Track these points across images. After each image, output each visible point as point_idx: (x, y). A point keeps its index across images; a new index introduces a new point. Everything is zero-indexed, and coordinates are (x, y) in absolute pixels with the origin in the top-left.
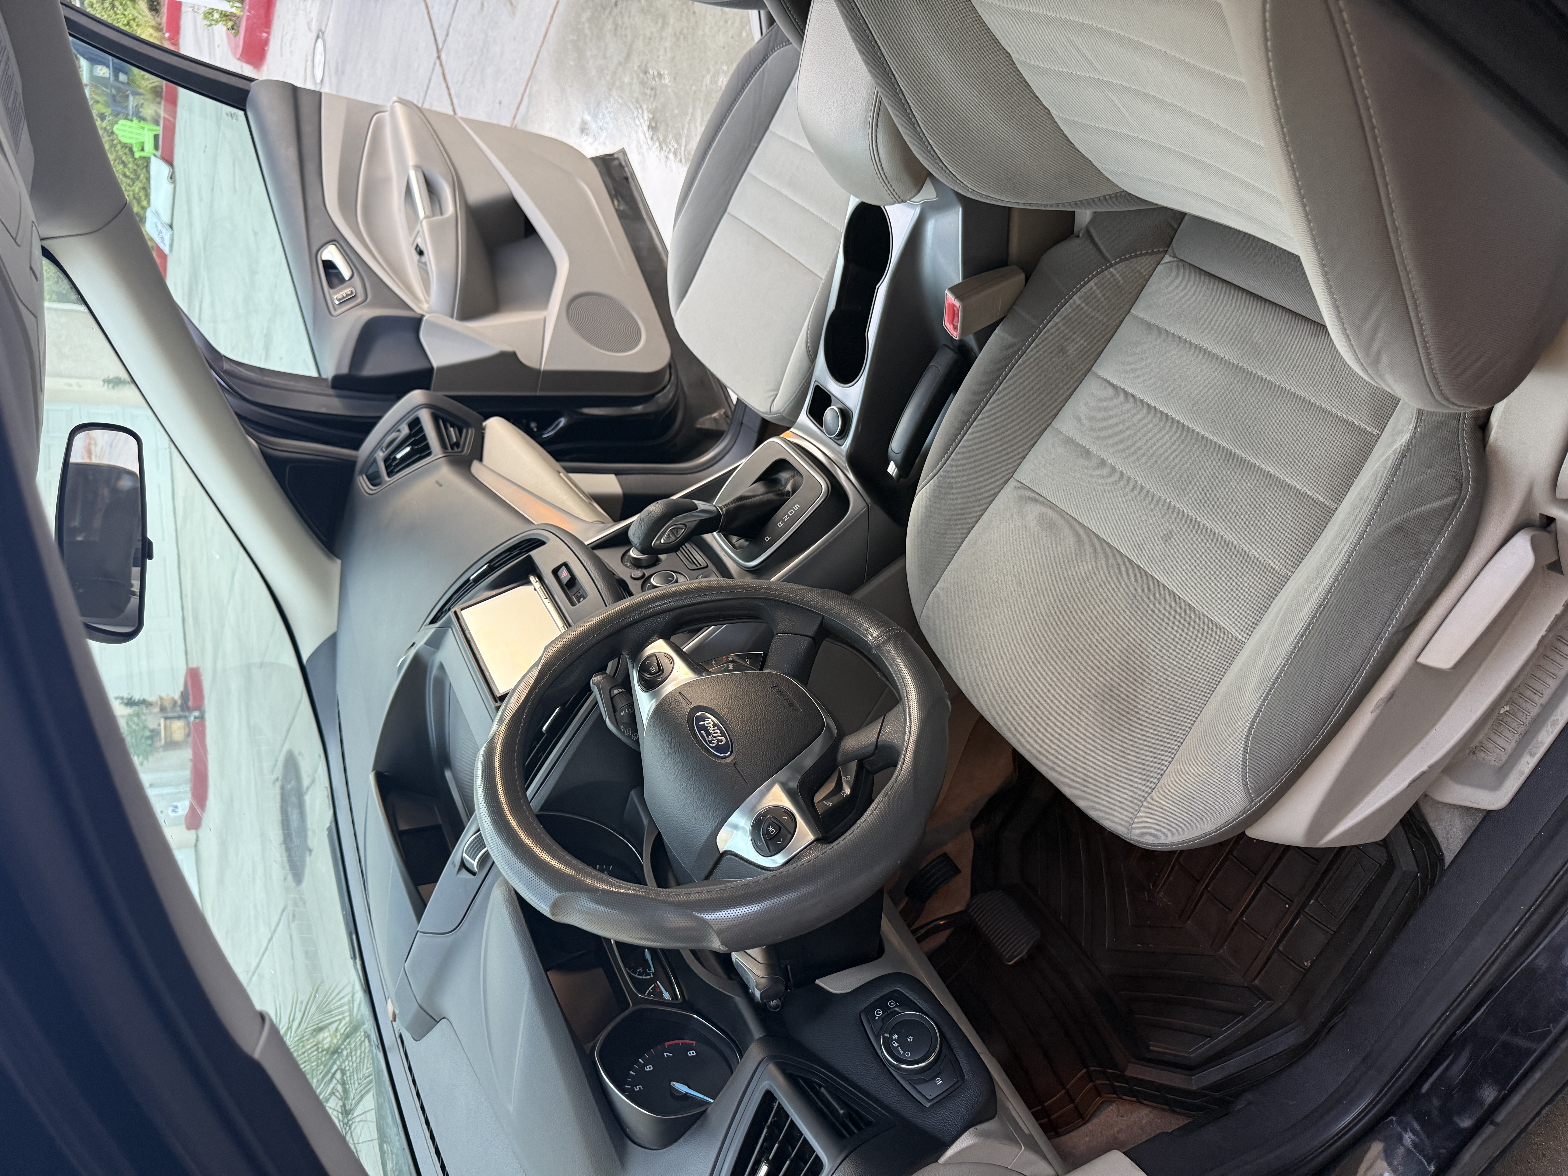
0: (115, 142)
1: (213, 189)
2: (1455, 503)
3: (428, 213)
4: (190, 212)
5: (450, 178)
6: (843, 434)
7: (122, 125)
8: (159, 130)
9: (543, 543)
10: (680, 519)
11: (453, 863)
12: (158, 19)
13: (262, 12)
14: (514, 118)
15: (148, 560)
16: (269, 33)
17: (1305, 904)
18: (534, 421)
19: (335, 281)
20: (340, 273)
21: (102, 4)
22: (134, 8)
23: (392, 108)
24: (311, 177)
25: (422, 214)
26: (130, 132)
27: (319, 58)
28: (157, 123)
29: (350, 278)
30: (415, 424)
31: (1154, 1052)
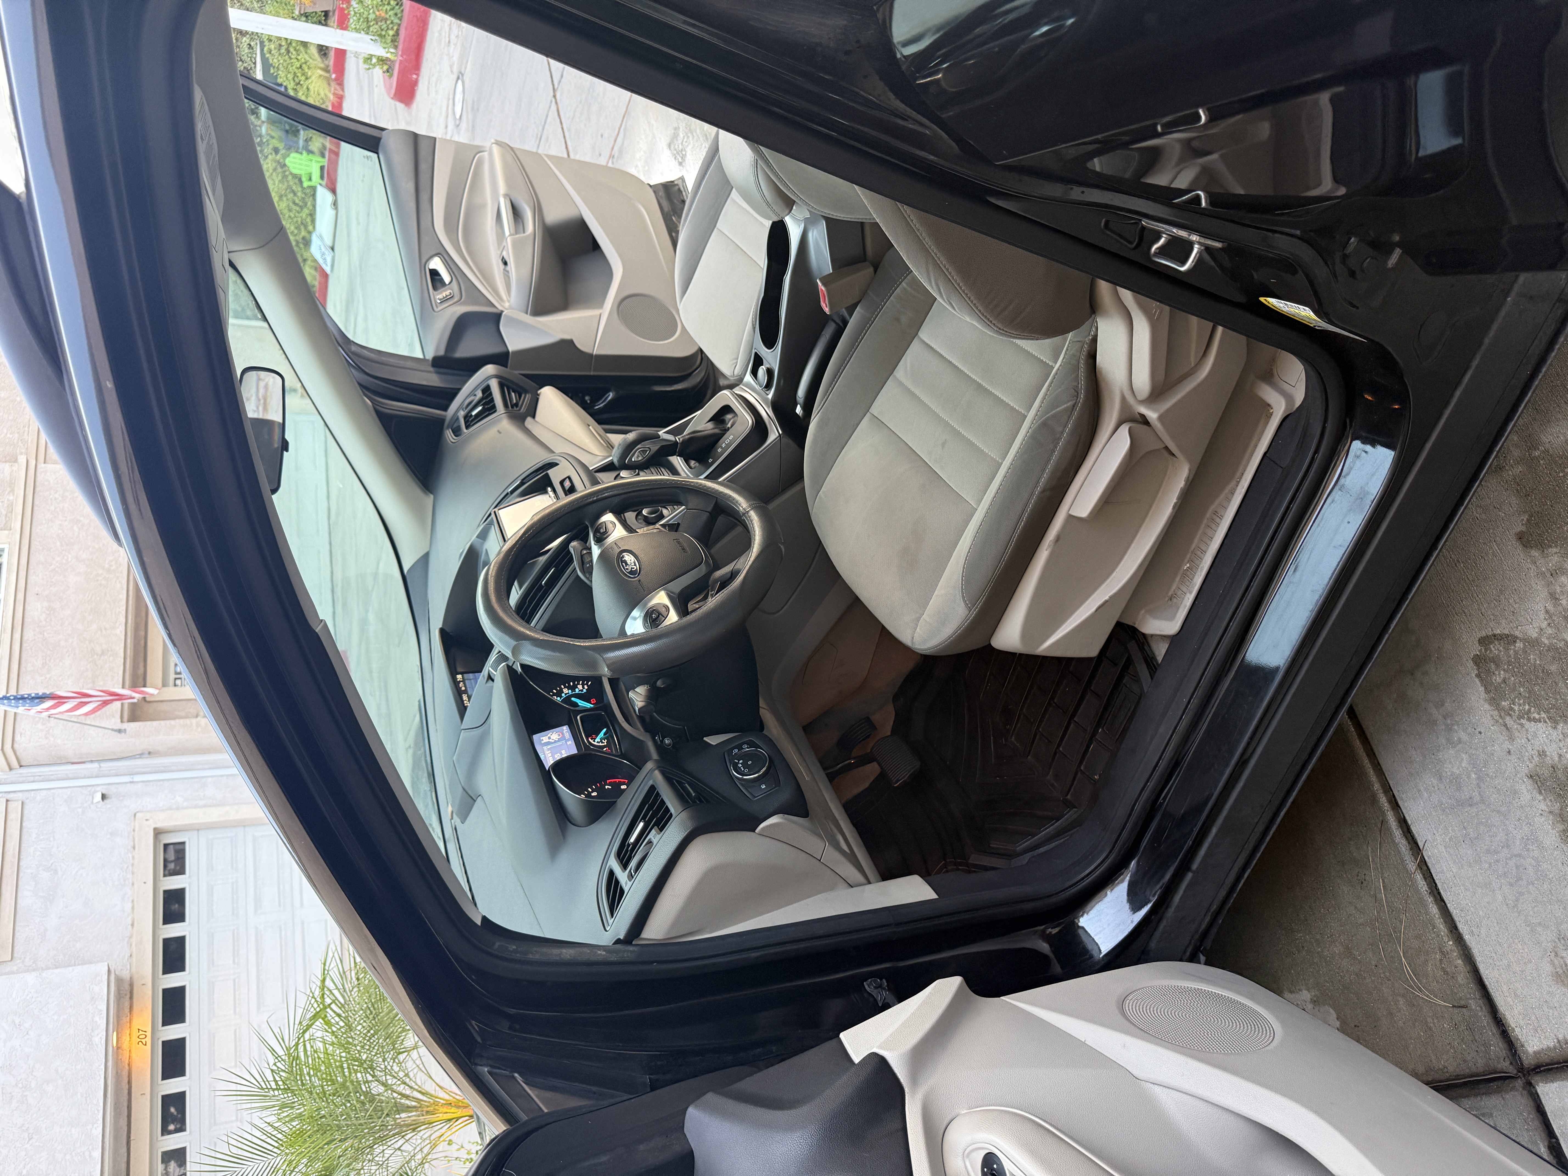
0: (287, 173)
1: (368, 215)
2: (1074, 406)
3: (513, 231)
4: (349, 235)
5: (532, 204)
6: (768, 386)
7: (294, 158)
8: (324, 162)
9: (557, 464)
10: (647, 444)
11: (484, 676)
12: (326, 62)
13: (413, 56)
14: (613, 149)
15: (285, 452)
16: (418, 75)
17: (1095, 733)
18: (588, 395)
19: (438, 285)
20: (442, 279)
21: (279, 50)
22: (306, 53)
23: (491, 148)
24: (424, 204)
25: (507, 233)
26: (301, 164)
27: (459, 97)
28: (323, 156)
29: (450, 283)
30: (487, 390)
31: (993, 848)
